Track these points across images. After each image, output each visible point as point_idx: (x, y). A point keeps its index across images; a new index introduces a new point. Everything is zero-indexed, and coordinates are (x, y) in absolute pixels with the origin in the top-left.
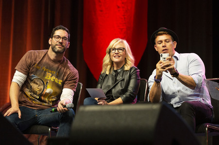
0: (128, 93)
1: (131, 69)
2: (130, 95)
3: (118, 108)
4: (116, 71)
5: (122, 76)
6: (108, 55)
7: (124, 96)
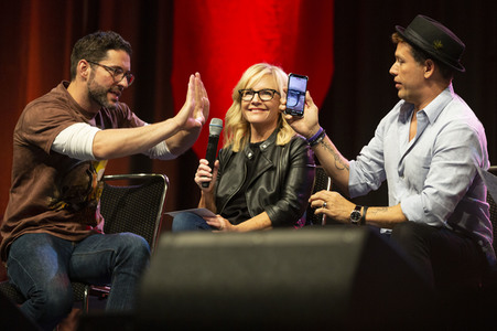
0: (285, 202)
1: (293, 141)
2: (290, 205)
3: (257, 239)
4: (255, 147)
5: (271, 159)
6: (238, 107)
7: (276, 208)
